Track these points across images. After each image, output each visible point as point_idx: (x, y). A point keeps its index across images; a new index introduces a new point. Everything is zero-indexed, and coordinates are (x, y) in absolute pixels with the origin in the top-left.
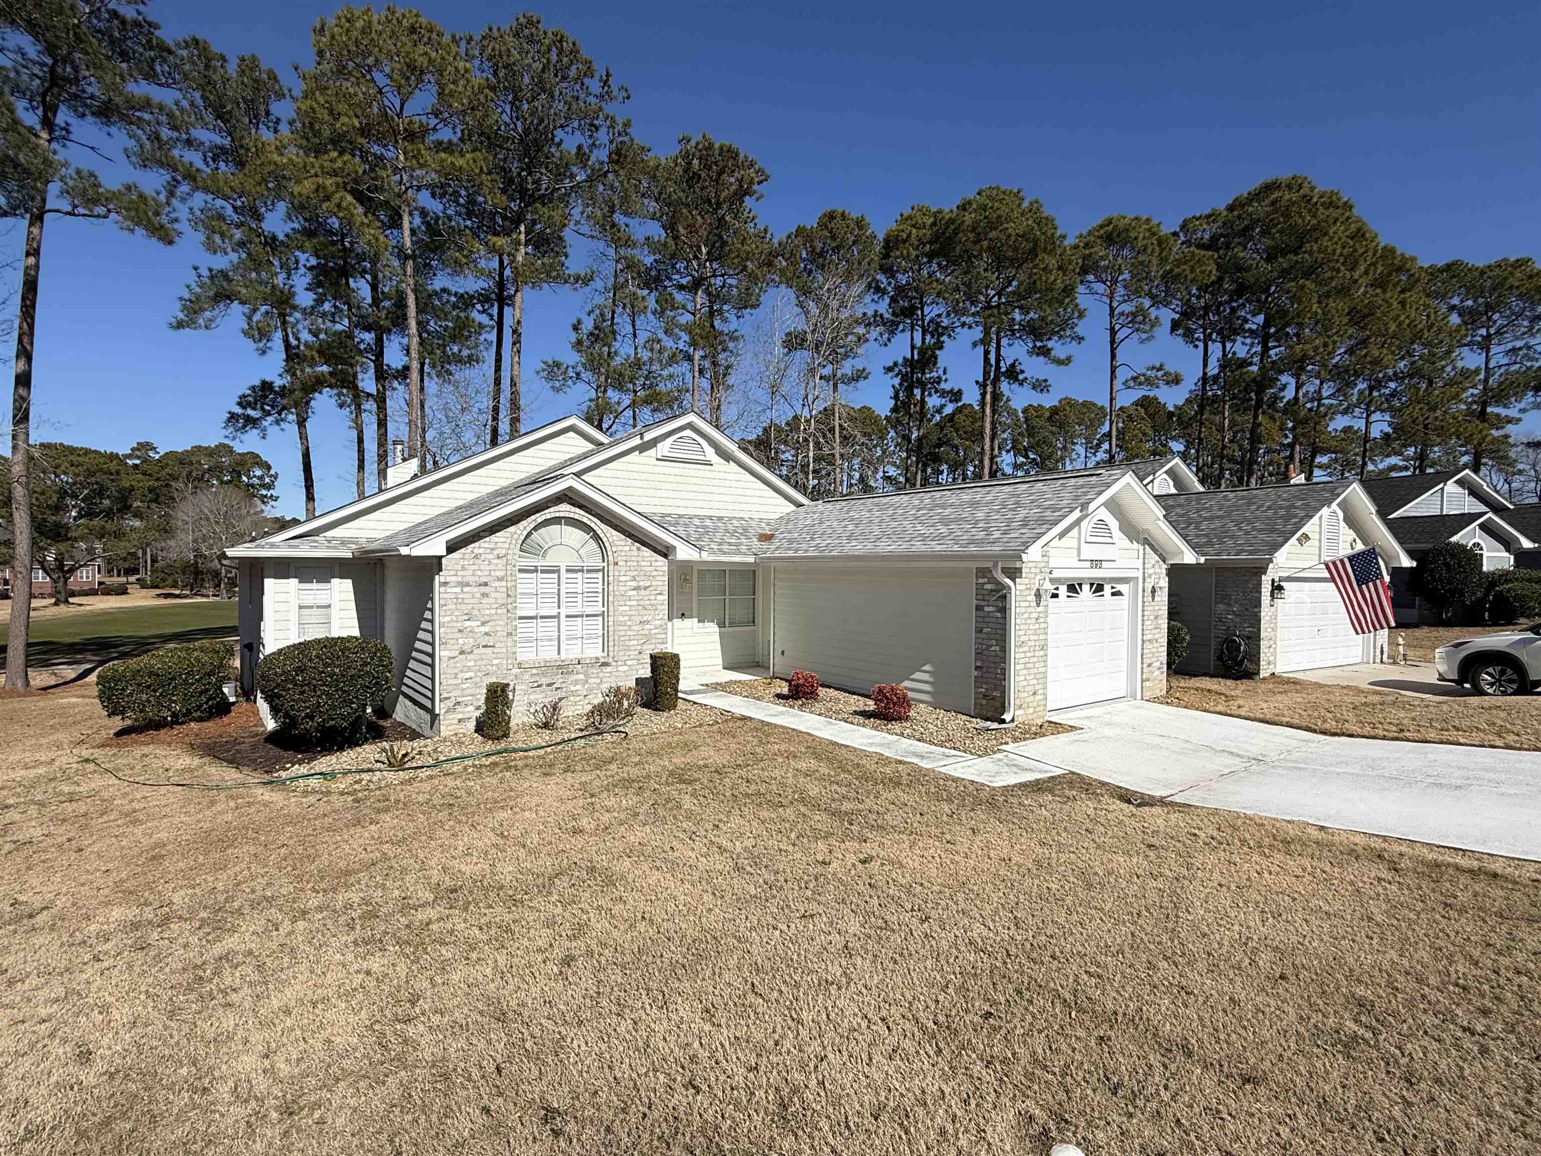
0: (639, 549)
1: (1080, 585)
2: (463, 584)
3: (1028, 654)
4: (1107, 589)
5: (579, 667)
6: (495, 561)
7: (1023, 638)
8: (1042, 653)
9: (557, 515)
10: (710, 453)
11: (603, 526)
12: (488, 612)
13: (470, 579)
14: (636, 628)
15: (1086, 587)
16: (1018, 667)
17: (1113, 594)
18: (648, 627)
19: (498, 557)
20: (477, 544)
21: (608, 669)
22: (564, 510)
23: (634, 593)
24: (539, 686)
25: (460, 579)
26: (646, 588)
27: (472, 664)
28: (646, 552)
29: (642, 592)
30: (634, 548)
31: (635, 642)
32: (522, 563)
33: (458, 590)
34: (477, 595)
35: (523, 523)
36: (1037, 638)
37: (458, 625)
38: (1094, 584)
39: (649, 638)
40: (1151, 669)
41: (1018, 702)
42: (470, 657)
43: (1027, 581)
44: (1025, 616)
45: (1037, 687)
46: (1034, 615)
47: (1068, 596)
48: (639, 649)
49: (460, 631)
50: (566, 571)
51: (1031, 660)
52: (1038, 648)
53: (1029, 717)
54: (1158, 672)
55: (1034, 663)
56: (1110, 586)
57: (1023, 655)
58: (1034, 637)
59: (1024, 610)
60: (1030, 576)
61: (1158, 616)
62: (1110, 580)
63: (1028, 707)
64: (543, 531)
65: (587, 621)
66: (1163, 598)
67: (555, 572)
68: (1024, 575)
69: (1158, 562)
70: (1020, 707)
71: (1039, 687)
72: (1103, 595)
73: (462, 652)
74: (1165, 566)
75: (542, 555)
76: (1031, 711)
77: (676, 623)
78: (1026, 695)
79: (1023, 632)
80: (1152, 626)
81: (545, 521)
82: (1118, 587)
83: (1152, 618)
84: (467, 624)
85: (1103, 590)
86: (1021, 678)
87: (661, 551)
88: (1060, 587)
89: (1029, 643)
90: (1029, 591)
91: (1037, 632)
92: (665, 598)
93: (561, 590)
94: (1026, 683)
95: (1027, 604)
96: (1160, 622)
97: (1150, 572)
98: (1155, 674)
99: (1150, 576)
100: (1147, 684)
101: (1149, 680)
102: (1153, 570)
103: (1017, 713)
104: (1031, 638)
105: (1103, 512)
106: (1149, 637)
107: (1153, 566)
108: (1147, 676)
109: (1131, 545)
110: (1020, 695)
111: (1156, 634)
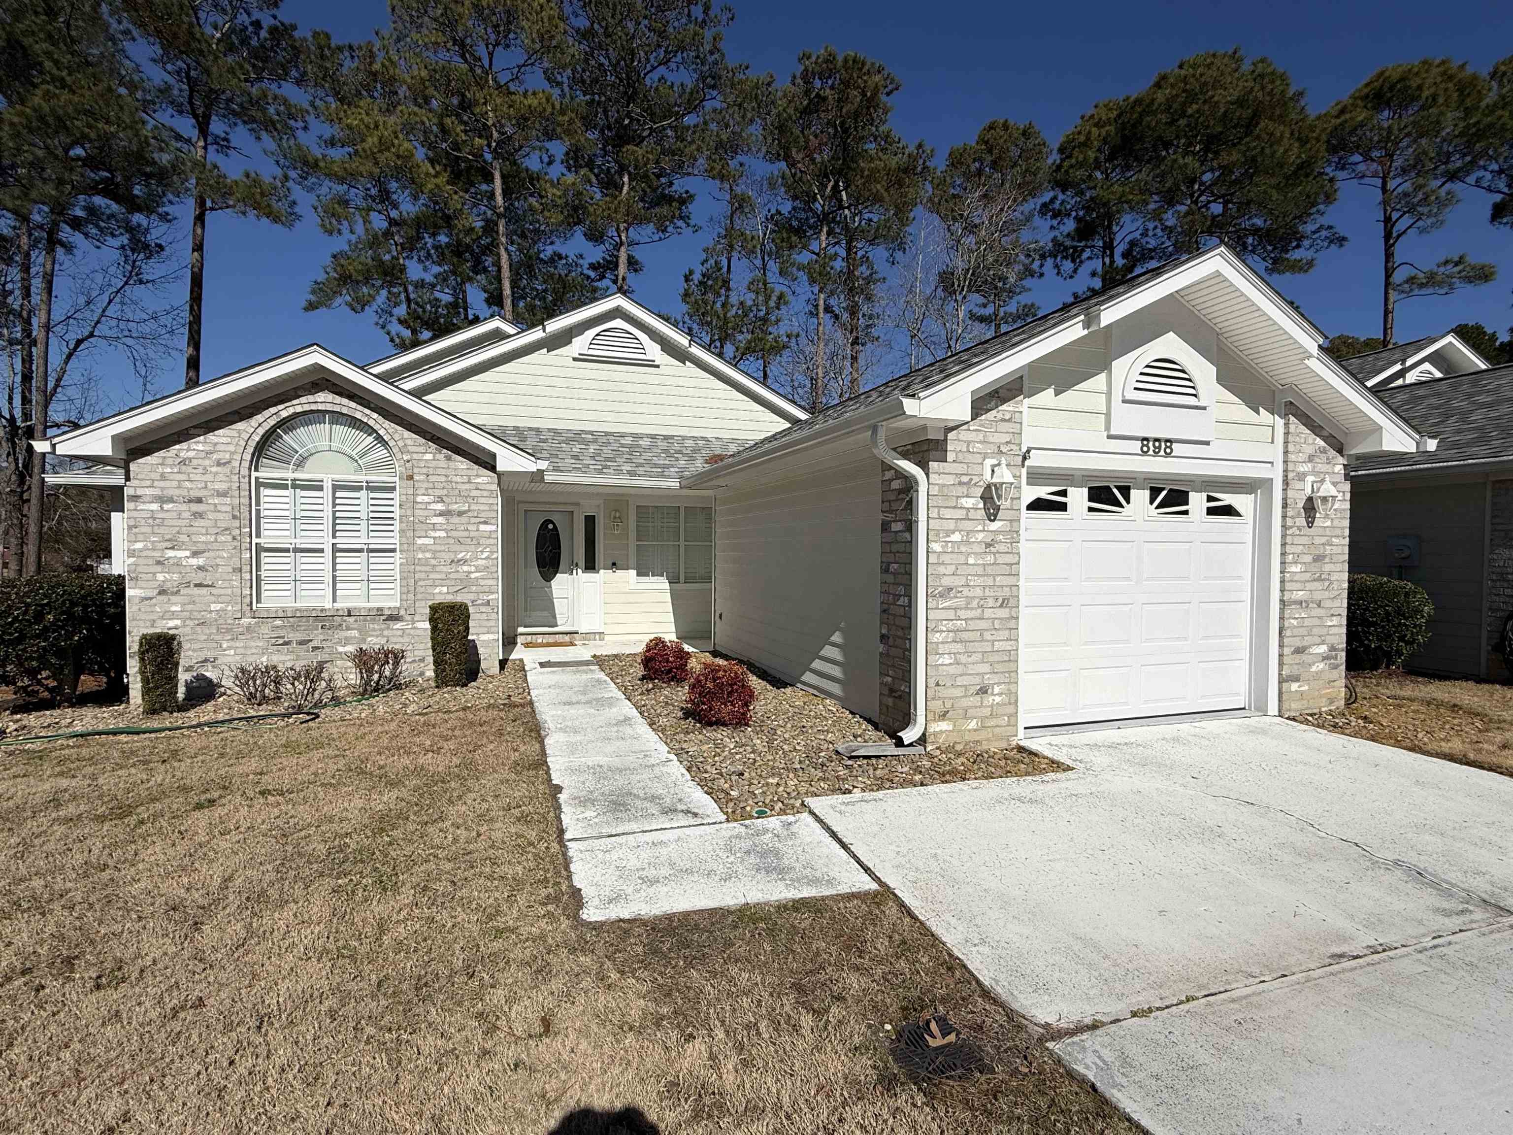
0: (448, 458)
1: (1125, 491)
2: (163, 499)
3: (963, 614)
4: (1197, 501)
5: (351, 619)
6: (214, 469)
7: (947, 581)
8: (1004, 613)
9: (314, 407)
10: (654, 351)
11: (387, 424)
12: (203, 538)
13: (176, 494)
14: (445, 569)
15: (1140, 496)
16: (937, 637)
17: (1211, 511)
18: (465, 568)
19: (219, 464)
20: (184, 445)
21: (399, 625)
22: (324, 400)
23: (441, 520)
24: (286, 643)
25: (157, 492)
26: (460, 514)
27: (177, 608)
28: (461, 464)
29: (455, 520)
30: (441, 457)
31: (445, 590)
32: (264, 474)
33: (155, 507)
34: (186, 515)
35: (259, 418)
36: (990, 582)
37: (157, 554)
38: (1161, 490)
39: (466, 583)
40: (1304, 657)
41: (936, 705)
42: (174, 599)
43: (960, 468)
44: (956, 537)
45: (989, 679)
46: (980, 536)
47: (1091, 509)
48: (449, 598)
49: (159, 563)
50: (336, 488)
51: (972, 625)
52: (991, 603)
53: (967, 738)
54: (1321, 666)
55: (982, 631)
56: (1204, 495)
57: (951, 614)
58: (979, 581)
59: (951, 525)
60: (969, 458)
61: (1324, 557)
62: (1210, 485)
63: (966, 717)
64: (301, 431)
65: (375, 558)
66: (1336, 523)
67: (320, 488)
68: (950, 457)
69: (1324, 451)
70: (943, 716)
71: (996, 679)
72: (1186, 513)
73: (162, 592)
74: (1341, 460)
75: (300, 465)
76: (973, 724)
77: (604, 575)
78: (958, 692)
79: (951, 569)
80: (1307, 576)
81: (296, 415)
82: (1227, 499)
83: (1308, 559)
84: (171, 553)
85: (1186, 503)
86: (947, 660)
87: (487, 461)
88: (1070, 490)
89: (966, 592)
90: (964, 489)
91: (989, 570)
92: (495, 529)
93: (328, 513)
94: (959, 669)
95: (961, 514)
96: (1328, 568)
97: (1301, 469)
98: (1314, 668)
99: (1301, 477)
100: (1295, 687)
101: (1298, 679)
102: (1310, 466)
103: (934, 726)
104: (972, 580)
105: (1173, 344)
106: (1299, 596)
107: (1310, 458)
108: (1295, 671)
109: (1252, 415)
110: (941, 692)
111: (1318, 591)
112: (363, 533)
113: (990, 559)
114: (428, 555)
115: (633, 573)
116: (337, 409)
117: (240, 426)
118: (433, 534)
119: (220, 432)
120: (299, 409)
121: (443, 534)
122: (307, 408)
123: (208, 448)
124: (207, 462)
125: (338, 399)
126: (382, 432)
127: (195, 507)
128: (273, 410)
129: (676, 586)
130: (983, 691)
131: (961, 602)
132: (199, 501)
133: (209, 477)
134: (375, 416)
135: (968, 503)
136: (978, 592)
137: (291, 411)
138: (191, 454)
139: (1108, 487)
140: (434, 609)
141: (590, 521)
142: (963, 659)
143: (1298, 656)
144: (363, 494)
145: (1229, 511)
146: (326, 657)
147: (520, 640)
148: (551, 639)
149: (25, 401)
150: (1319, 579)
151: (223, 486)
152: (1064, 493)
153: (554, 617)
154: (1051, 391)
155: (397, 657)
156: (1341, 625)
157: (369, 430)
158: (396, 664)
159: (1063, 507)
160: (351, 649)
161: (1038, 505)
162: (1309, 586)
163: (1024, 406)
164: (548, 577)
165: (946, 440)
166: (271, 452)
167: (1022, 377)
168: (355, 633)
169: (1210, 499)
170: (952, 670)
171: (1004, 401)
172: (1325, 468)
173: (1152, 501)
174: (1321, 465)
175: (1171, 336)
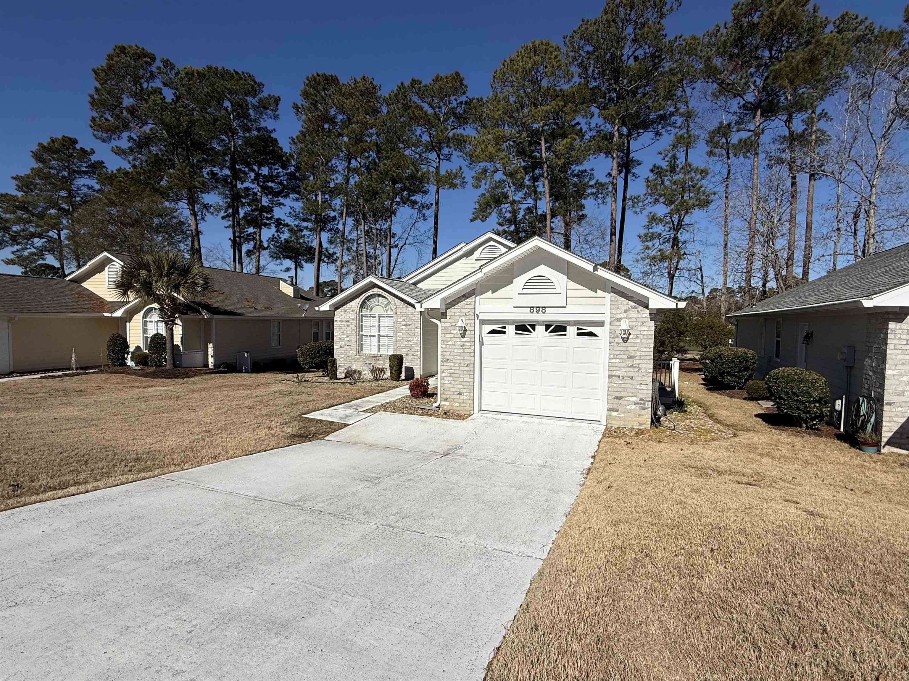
0: (406, 307)
1: (533, 327)
4: (572, 331)
5: (381, 358)
7: (447, 357)
9: (373, 293)
13: (344, 319)
14: (405, 343)
15: (540, 329)
16: (444, 375)
17: (579, 334)
18: (411, 343)
19: (353, 311)
23: (404, 327)
25: (341, 319)
26: (410, 325)
28: (410, 308)
29: (408, 327)
30: (404, 307)
32: (364, 313)
33: (340, 323)
34: (346, 326)
35: (360, 298)
36: (462, 358)
37: (340, 336)
38: (552, 326)
40: (621, 401)
41: (444, 396)
42: (343, 349)
43: (452, 321)
44: (450, 343)
45: (462, 390)
46: (459, 343)
47: (516, 333)
48: (405, 353)
49: (340, 339)
51: (456, 372)
52: (462, 365)
53: (454, 408)
54: (634, 407)
55: (459, 374)
57: (448, 368)
58: (459, 358)
59: (449, 339)
60: (455, 317)
61: (635, 357)
62: (575, 323)
63: (454, 402)
64: (372, 300)
65: (388, 339)
66: (643, 341)
67: (375, 317)
68: (448, 317)
69: (636, 308)
70: (446, 400)
71: (465, 391)
73: (341, 347)
74: (648, 311)
75: (371, 310)
76: (456, 404)
78: (451, 393)
79: (449, 353)
80: (623, 365)
81: (369, 296)
82: (589, 329)
83: (625, 357)
84: (342, 336)
86: (447, 382)
88: (507, 326)
89: (454, 361)
90: (453, 328)
91: (462, 354)
92: (419, 330)
93: (377, 324)
94: (452, 386)
95: (453, 335)
96: (638, 362)
97: (619, 316)
98: (628, 407)
99: (619, 320)
100: (614, 414)
101: (617, 411)
102: (625, 315)
103: (443, 403)
104: (456, 357)
105: (543, 270)
106: (618, 373)
107: (626, 311)
108: (615, 407)
109: (592, 294)
110: (445, 392)
111: (631, 372)
112: (386, 331)
113: (462, 351)
114: (401, 338)
117: (357, 300)
118: (402, 332)
119: (352, 302)
120: (369, 294)
121: (405, 332)
122: (371, 293)
123: (350, 306)
124: (350, 311)
125: (378, 290)
126: (390, 299)
127: (348, 323)
128: (363, 295)
130: (460, 394)
131: (452, 364)
132: (348, 322)
133: (351, 315)
134: (388, 295)
135: (455, 332)
136: (458, 361)
137: (367, 295)
138: (346, 308)
139: (525, 325)
142: (453, 382)
143: (616, 401)
144: (386, 318)
145: (590, 334)
150: (632, 367)
151: (354, 318)
152: (504, 328)
154: (490, 292)
155: (383, 370)
156: (648, 389)
157: (387, 299)
158: (384, 372)
159: (504, 333)
161: (493, 332)
162: (624, 369)
163: (477, 300)
165: (446, 312)
166: (364, 307)
167: (474, 290)
169: (578, 329)
170: (450, 386)
171: (467, 298)
172: (636, 315)
173: (546, 330)
174: (633, 314)
175: (542, 266)
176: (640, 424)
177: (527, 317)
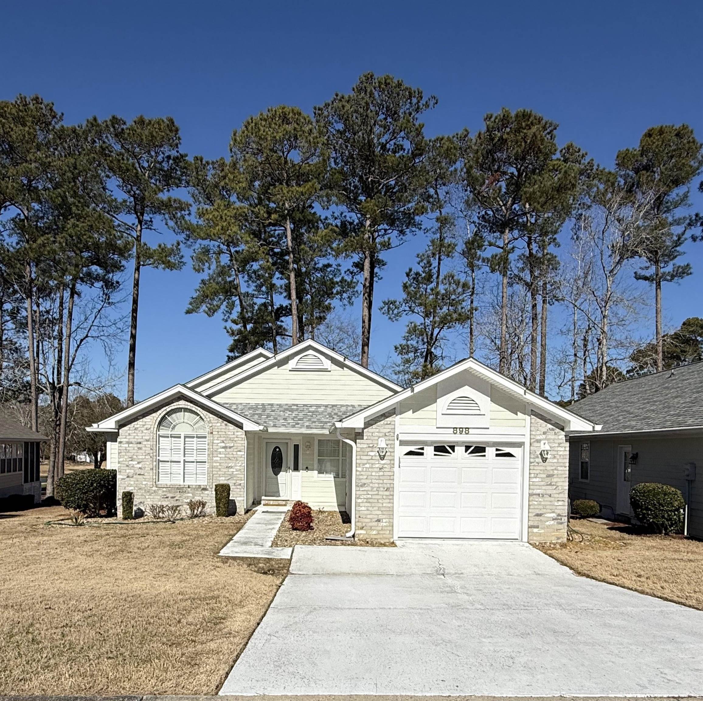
0: (226, 425)
1: (452, 448)
2: (129, 443)
3: (370, 493)
4: (491, 452)
5: (189, 489)
6: (145, 431)
7: (363, 481)
8: (387, 493)
9: (178, 407)
11: (204, 412)
12: (141, 457)
13: (133, 440)
14: (224, 470)
15: (460, 449)
16: (359, 501)
17: (497, 455)
18: (232, 470)
19: (147, 429)
20: (136, 423)
21: (206, 492)
22: (182, 404)
23: (223, 450)
24: (167, 497)
25: (127, 440)
26: (230, 447)
27: (133, 483)
28: (231, 427)
29: (228, 450)
30: (223, 424)
31: (224, 478)
32: (161, 432)
33: (127, 445)
34: (136, 448)
35: (160, 412)
36: (381, 482)
37: (127, 463)
38: (471, 446)
39: (232, 476)
40: (541, 518)
41: (359, 524)
42: (132, 479)
43: (369, 441)
44: (367, 466)
45: (380, 517)
46: (377, 466)
47: (435, 455)
48: (225, 482)
49: (127, 466)
50: (185, 437)
51: (374, 497)
52: (382, 489)
53: (372, 537)
54: (552, 522)
55: (378, 499)
56: (494, 449)
57: (365, 493)
58: (377, 481)
59: (365, 462)
60: (372, 438)
61: (553, 475)
62: (494, 444)
63: (371, 529)
64: (174, 416)
65: (199, 465)
66: (560, 461)
67: (180, 437)
68: (365, 438)
69: (553, 430)
70: (362, 528)
71: (384, 517)
72: (484, 456)
73: (128, 477)
74: (563, 433)
75: (173, 428)
76: (374, 532)
77: (302, 473)
78: (368, 520)
79: (365, 477)
80: (542, 483)
81: (172, 410)
82: (507, 450)
83: (544, 476)
84: (131, 462)
85: (485, 452)
86: (363, 508)
87: (240, 426)
88: (425, 448)
89: (371, 485)
90: (371, 449)
91: (381, 478)
92: (243, 454)
93: (182, 448)
94: (368, 512)
95: (370, 457)
96: (555, 480)
97: (538, 438)
98: (547, 523)
99: (539, 441)
100: (535, 530)
101: (537, 527)
102: (544, 436)
103: (358, 532)
104: (374, 481)
105: (466, 391)
106: (538, 491)
107: (544, 433)
108: (536, 524)
109: (513, 416)
110: (361, 520)
111: (550, 490)
112: (195, 455)
113: (381, 473)
114: (218, 464)
115: (316, 472)
116: (186, 407)
117: (154, 415)
118: (219, 456)
119: (147, 417)
120: (173, 408)
121: (223, 456)
122: (176, 407)
123: (144, 423)
124: (143, 429)
125: (187, 403)
126: (202, 415)
127: (139, 446)
128: (165, 408)
129: (337, 479)
130: (379, 521)
131: (370, 489)
132: (140, 443)
133: (143, 434)
134: (199, 409)
135: (372, 453)
136: (377, 485)
137: (170, 409)
138: (138, 426)
139: (444, 447)
140: (216, 486)
141: (296, 447)
142: (370, 509)
143: (537, 518)
144: (195, 439)
145: (509, 455)
146: (180, 504)
147: (263, 502)
148: (276, 503)
149: (59, 373)
150: (550, 485)
151: (147, 438)
152: (422, 449)
153: (279, 492)
154: (411, 411)
155: (203, 504)
156: (564, 505)
157: (198, 414)
158: (203, 507)
159: (422, 454)
160: (188, 501)
161: (411, 453)
162: (544, 488)
163: (397, 419)
164: (276, 474)
165: (363, 432)
166: (164, 424)
167: (395, 408)
168: (191, 495)
169: (497, 450)
170: (366, 512)
171: (387, 417)
172: (553, 437)
173: (466, 451)
174: (551, 436)
175: (467, 387)
176: (558, 539)
177: (448, 437)
